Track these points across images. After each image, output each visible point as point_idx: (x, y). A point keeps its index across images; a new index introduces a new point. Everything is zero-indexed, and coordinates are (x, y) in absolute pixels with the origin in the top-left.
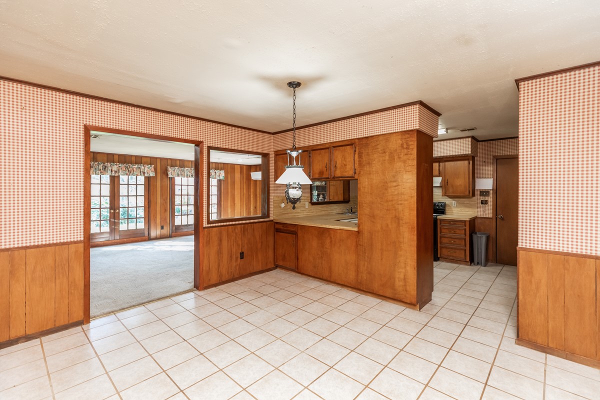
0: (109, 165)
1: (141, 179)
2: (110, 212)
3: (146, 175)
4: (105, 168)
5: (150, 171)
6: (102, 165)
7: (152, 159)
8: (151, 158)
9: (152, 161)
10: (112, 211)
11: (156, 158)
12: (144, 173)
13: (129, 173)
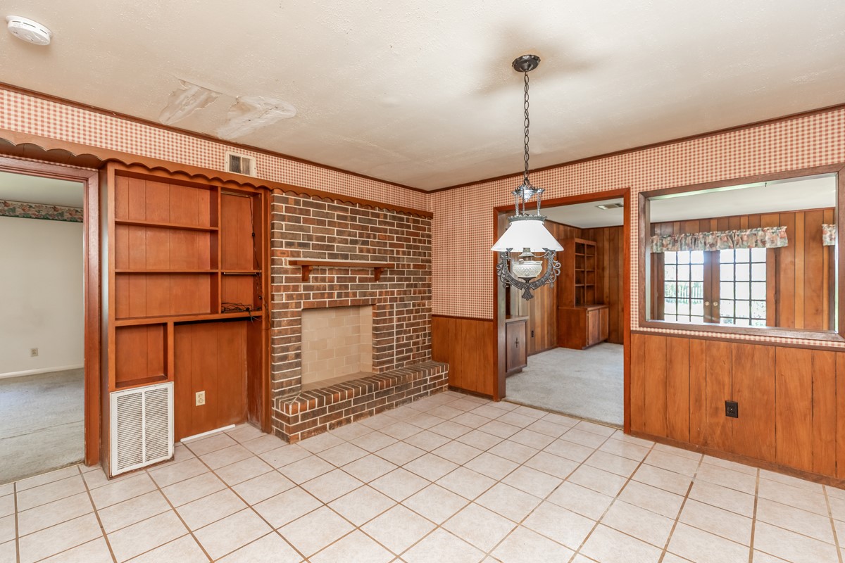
0: (701, 236)
1: (760, 254)
2: (704, 305)
3: (768, 245)
4: (695, 241)
5: (777, 237)
6: (690, 237)
7: (782, 216)
8: (780, 213)
9: (783, 218)
10: (707, 304)
11: (794, 213)
12: (764, 243)
13: (735, 244)
